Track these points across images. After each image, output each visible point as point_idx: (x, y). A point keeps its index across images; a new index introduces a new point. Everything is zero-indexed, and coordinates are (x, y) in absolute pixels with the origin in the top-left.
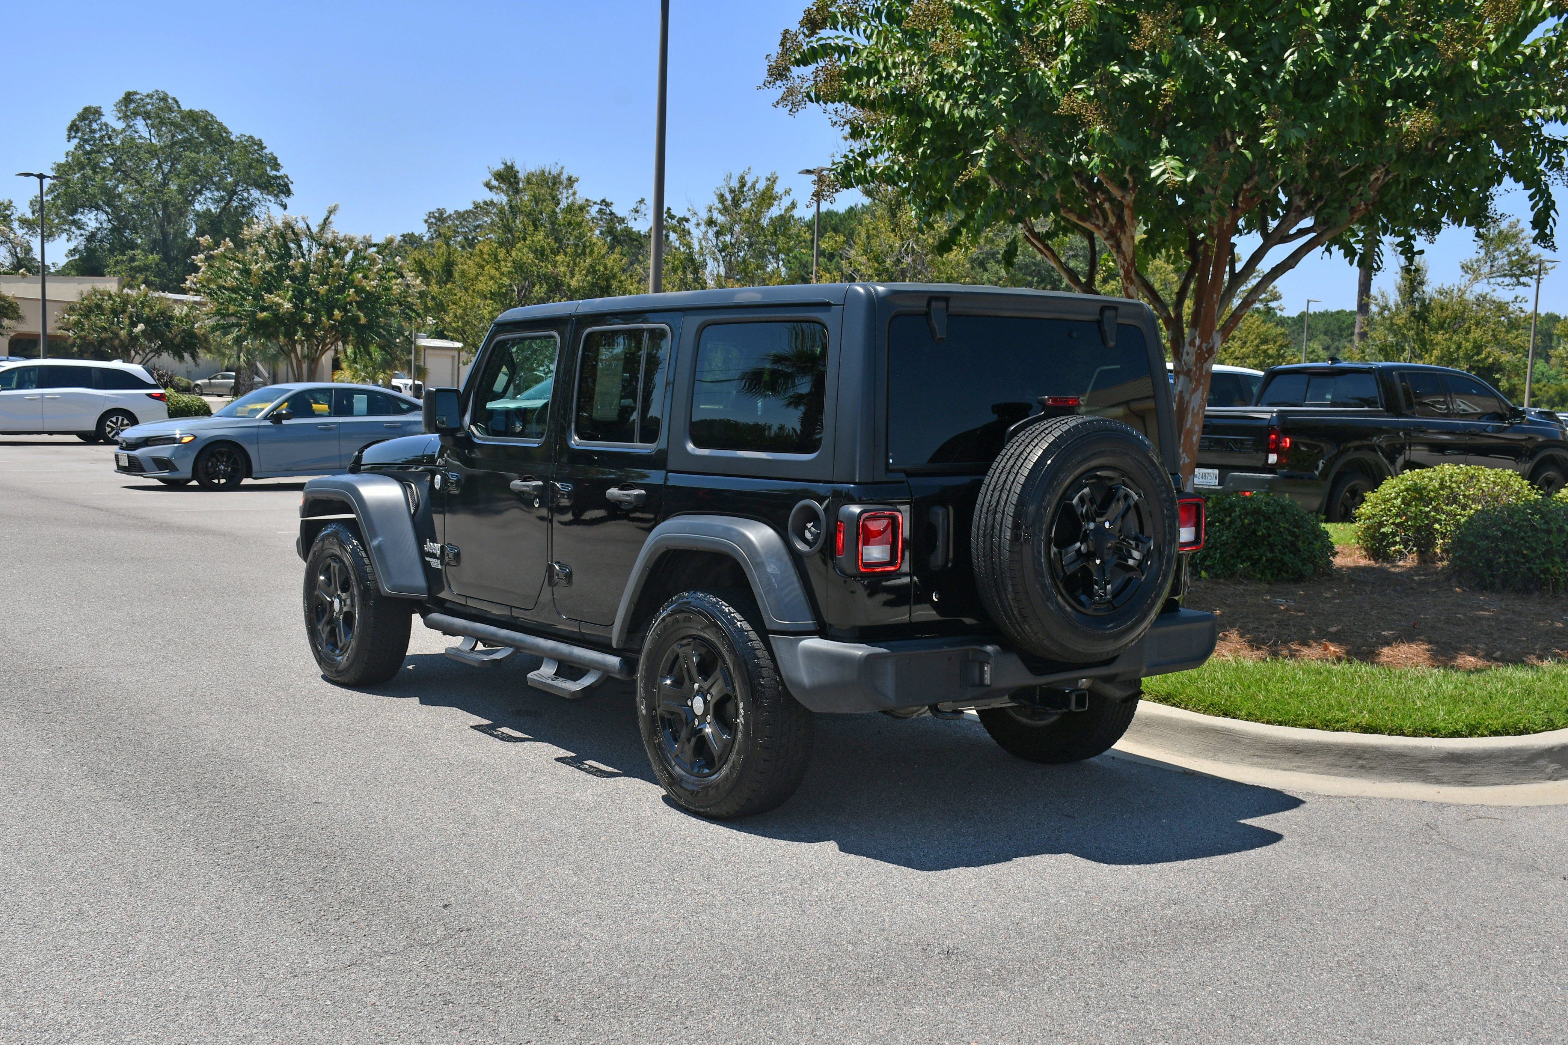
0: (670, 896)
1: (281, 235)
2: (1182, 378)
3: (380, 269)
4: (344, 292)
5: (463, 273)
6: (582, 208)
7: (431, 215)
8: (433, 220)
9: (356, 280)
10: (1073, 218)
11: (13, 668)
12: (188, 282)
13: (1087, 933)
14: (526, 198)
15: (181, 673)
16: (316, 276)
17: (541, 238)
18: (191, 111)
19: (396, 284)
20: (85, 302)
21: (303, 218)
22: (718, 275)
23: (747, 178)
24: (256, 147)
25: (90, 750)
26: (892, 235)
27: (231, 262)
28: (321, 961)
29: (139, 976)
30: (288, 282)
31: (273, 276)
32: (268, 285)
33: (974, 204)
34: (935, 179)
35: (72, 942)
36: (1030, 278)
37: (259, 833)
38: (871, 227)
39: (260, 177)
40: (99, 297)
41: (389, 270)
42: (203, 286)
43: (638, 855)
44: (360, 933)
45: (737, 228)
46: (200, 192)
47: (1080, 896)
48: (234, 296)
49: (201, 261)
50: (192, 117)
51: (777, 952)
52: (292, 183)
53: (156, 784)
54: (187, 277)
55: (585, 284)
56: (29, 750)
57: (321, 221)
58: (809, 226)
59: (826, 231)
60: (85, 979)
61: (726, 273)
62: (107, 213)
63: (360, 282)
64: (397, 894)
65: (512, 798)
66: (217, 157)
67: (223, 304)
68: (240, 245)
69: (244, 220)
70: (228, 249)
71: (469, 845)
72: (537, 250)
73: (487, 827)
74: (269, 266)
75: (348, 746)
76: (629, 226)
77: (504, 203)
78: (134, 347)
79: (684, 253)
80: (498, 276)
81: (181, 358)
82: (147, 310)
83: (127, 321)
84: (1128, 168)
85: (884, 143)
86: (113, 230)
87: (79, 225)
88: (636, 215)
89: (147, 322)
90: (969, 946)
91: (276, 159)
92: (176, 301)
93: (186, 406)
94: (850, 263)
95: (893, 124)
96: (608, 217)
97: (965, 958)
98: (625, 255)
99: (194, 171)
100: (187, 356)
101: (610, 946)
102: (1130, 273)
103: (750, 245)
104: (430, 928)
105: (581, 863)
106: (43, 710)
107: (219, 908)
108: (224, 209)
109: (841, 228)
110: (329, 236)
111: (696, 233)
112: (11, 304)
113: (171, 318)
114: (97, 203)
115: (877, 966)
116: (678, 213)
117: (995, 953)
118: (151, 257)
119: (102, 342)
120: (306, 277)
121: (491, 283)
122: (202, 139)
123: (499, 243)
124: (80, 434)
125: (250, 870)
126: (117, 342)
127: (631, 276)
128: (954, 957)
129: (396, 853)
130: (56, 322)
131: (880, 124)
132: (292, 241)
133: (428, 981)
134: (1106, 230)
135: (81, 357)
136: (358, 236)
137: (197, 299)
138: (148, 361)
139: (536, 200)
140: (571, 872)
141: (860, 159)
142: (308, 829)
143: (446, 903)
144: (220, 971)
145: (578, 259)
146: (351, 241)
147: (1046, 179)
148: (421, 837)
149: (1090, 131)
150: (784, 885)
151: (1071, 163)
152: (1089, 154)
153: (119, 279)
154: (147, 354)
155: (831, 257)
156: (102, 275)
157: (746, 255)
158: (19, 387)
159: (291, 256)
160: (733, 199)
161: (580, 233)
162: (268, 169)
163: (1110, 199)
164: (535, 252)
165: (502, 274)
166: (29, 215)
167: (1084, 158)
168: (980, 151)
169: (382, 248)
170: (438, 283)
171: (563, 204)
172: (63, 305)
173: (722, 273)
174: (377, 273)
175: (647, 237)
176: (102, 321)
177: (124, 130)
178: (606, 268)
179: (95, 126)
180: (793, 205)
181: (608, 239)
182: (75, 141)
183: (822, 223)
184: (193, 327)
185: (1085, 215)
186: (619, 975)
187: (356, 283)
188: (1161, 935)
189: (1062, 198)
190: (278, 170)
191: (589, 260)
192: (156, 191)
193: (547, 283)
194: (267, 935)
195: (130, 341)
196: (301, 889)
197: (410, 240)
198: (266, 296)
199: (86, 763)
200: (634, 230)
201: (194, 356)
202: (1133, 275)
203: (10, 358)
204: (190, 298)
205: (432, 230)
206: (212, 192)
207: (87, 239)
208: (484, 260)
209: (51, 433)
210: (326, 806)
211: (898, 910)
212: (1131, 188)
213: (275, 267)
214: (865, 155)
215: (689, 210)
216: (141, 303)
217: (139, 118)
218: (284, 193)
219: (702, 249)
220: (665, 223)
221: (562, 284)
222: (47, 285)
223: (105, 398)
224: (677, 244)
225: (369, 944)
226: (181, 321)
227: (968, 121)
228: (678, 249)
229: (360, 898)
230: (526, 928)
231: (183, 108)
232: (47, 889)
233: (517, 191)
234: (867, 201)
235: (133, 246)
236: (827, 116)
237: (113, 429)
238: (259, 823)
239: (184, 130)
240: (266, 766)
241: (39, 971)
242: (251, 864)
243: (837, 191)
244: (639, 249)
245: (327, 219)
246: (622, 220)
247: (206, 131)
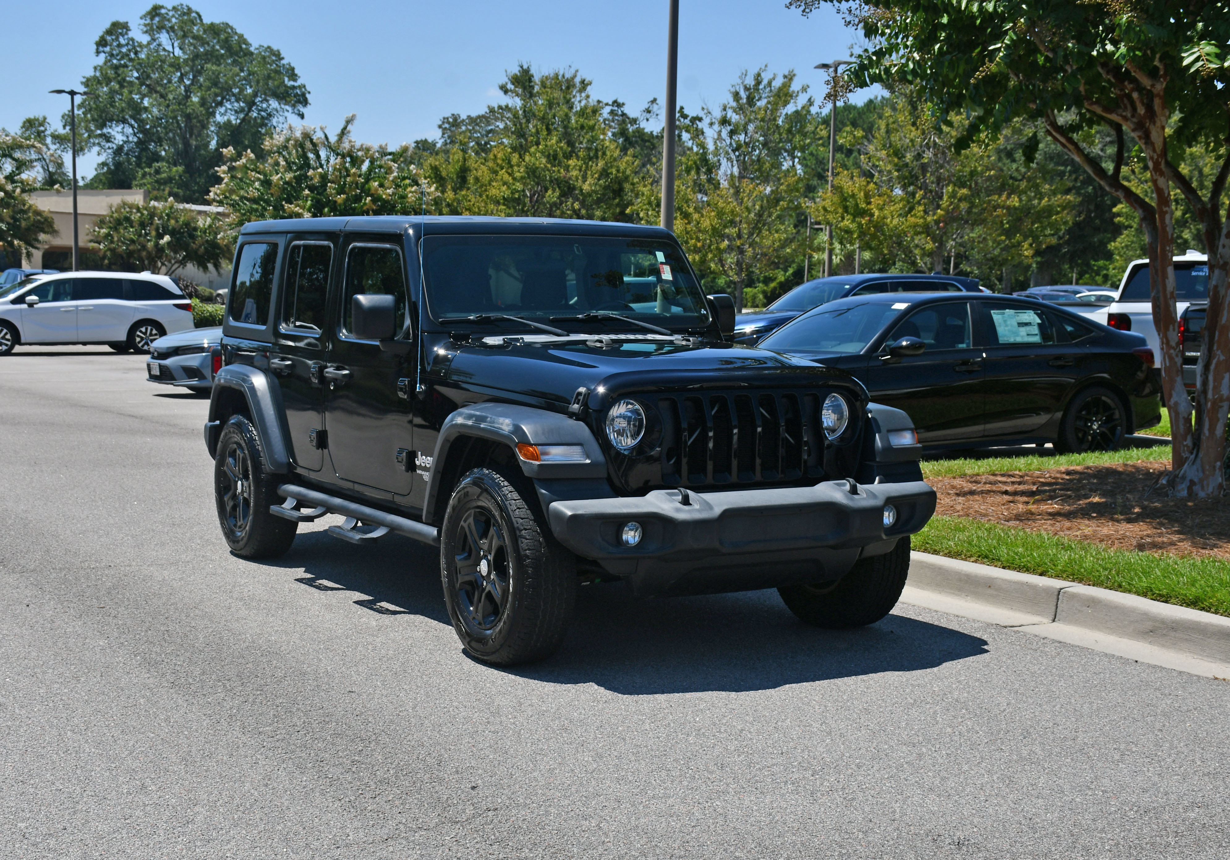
0: (685, 783)
1: (300, 145)
2: (1217, 272)
3: (395, 178)
4: (361, 201)
5: (477, 179)
6: (595, 111)
7: (445, 120)
8: (447, 126)
9: (373, 189)
10: (1098, 110)
11: (67, 565)
12: (211, 194)
13: (1103, 830)
14: (540, 102)
15: (220, 571)
16: (333, 185)
17: (554, 141)
18: (212, 24)
19: (411, 192)
20: (115, 215)
21: (322, 129)
22: (732, 175)
23: (763, 75)
24: (274, 58)
25: (142, 642)
26: (913, 129)
27: (253, 173)
28: (361, 835)
29: (199, 843)
30: (307, 192)
31: (292, 186)
32: (288, 195)
33: (993, 99)
34: (951, 76)
35: (138, 813)
36: (1062, 168)
37: (299, 718)
38: (891, 120)
39: (278, 87)
40: (128, 209)
41: (404, 178)
42: (226, 197)
43: (655, 744)
44: (395, 810)
45: (751, 127)
46: (221, 104)
47: (1097, 795)
48: (255, 206)
49: (224, 172)
50: (214, 30)
51: (789, 838)
52: (309, 93)
53: (203, 673)
54: (212, 189)
55: (598, 188)
56: (87, 641)
57: (339, 131)
58: (826, 122)
59: (845, 125)
60: (151, 845)
61: (740, 173)
62: (133, 127)
63: (377, 190)
64: (428, 776)
65: (533, 690)
66: (237, 69)
67: (244, 215)
68: (261, 155)
69: (263, 131)
70: (249, 160)
71: (494, 732)
72: (549, 154)
73: (510, 716)
74: (289, 176)
75: (378, 640)
76: (642, 126)
77: (518, 108)
78: (160, 258)
79: (697, 154)
80: (511, 181)
81: (205, 269)
82: (173, 222)
83: (154, 233)
84: (1158, 56)
85: (899, 40)
86: (140, 143)
87: (108, 138)
88: (648, 115)
89: (172, 233)
90: (980, 838)
91: (293, 69)
92: (200, 213)
93: (211, 315)
94: (869, 158)
95: (908, 21)
96: (620, 118)
97: (976, 849)
98: (637, 157)
99: (215, 84)
100: (210, 266)
101: (629, 827)
102: (1160, 164)
103: (765, 145)
104: (460, 807)
105: (600, 751)
106: (97, 605)
107: (266, 785)
108: (243, 120)
109: (860, 122)
110: (346, 145)
111: (710, 134)
112: (46, 219)
113: (195, 229)
114: (123, 117)
115: (887, 854)
116: (691, 112)
117: (1006, 847)
118: (174, 169)
119: (130, 254)
120: (324, 185)
121: (504, 188)
122: (223, 52)
123: (512, 148)
124: (111, 344)
125: (293, 752)
126: (144, 254)
127: (643, 178)
128: (964, 848)
129: (426, 739)
130: (87, 235)
131: (895, 21)
132: (310, 150)
133: (459, 855)
134: (1135, 120)
135: (109, 269)
136: (375, 144)
137: (220, 209)
138: (173, 272)
139: (550, 104)
140: (590, 759)
141: (874, 58)
142: (344, 715)
143: (474, 785)
144: (270, 841)
145: (590, 163)
146: (368, 150)
147: (1070, 71)
148: (449, 725)
149: (1116, 20)
150: (796, 776)
151: (1095, 53)
152: (1115, 43)
153: (145, 192)
154: (173, 265)
155: (849, 152)
156: (129, 187)
157: (760, 153)
158: (56, 299)
159: (309, 166)
160: (748, 98)
161: (592, 137)
162: (286, 79)
163: (1139, 88)
164: (548, 156)
165: (514, 179)
166: (61, 131)
167: (1109, 47)
168: (999, 45)
169: (396, 157)
170: (454, 190)
171: (577, 107)
172: (94, 218)
173: (736, 171)
174: (393, 181)
175: (660, 137)
176: (131, 233)
177: (149, 43)
178: (618, 171)
179: (122, 41)
180: (810, 102)
181: (621, 140)
182: (102, 57)
183: (839, 117)
184: (216, 238)
185: (1112, 106)
186: (637, 854)
187: (373, 191)
188: (1182, 836)
189: (1086, 91)
190: (295, 80)
191: (601, 164)
192: (179, 104)
193: (559, 188)
194: (311, 811)
195: (156, 253)
196: (340, 770)
197: (424, 146)
198: (286, 206)
199: (139, 654)
200: (646, 131)
201: (217, 266)
202: (1163, 166)
203: (45, 271)
204: (213, 209)
205: (446, 135)
206: (231, 103)
207: (114, 153)
208: (498, 165)
209: (84, 344)
210: (359, 695)
211: (909, 802)
212: (1161, 76)
213: (295, 177)
214: (880, 54)
215: (703, 109)
216: (167, 215)
217: (164, 31)
218: (301, 103)
219: (716, 148)
220: (677, 123)
221: (574, 188)
222: (78, 198)
223: (135, 309)
224: (690, 144)
225: (404, 821)
226: (205, 232)
227: (987, 16)
228: (691, 149)
229: (394, 779)
230: (549, 809)
231: (205, 21)
232: (113, 765)
233: (532, 95)
234: (886, 94)
235: (157, 158)
236: (841, 16)
237: (142, 339)
238: (298, 709)
239: (204, 43)
240: (302, 658)
241: (111, 836)
242: (293, 747)
243: (850, 91)
244: (652, 150)
245: (345, 128)
246: (634, 121)
247: (226, 43)
